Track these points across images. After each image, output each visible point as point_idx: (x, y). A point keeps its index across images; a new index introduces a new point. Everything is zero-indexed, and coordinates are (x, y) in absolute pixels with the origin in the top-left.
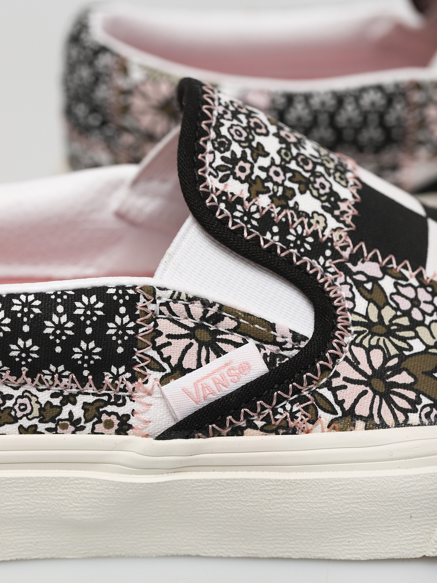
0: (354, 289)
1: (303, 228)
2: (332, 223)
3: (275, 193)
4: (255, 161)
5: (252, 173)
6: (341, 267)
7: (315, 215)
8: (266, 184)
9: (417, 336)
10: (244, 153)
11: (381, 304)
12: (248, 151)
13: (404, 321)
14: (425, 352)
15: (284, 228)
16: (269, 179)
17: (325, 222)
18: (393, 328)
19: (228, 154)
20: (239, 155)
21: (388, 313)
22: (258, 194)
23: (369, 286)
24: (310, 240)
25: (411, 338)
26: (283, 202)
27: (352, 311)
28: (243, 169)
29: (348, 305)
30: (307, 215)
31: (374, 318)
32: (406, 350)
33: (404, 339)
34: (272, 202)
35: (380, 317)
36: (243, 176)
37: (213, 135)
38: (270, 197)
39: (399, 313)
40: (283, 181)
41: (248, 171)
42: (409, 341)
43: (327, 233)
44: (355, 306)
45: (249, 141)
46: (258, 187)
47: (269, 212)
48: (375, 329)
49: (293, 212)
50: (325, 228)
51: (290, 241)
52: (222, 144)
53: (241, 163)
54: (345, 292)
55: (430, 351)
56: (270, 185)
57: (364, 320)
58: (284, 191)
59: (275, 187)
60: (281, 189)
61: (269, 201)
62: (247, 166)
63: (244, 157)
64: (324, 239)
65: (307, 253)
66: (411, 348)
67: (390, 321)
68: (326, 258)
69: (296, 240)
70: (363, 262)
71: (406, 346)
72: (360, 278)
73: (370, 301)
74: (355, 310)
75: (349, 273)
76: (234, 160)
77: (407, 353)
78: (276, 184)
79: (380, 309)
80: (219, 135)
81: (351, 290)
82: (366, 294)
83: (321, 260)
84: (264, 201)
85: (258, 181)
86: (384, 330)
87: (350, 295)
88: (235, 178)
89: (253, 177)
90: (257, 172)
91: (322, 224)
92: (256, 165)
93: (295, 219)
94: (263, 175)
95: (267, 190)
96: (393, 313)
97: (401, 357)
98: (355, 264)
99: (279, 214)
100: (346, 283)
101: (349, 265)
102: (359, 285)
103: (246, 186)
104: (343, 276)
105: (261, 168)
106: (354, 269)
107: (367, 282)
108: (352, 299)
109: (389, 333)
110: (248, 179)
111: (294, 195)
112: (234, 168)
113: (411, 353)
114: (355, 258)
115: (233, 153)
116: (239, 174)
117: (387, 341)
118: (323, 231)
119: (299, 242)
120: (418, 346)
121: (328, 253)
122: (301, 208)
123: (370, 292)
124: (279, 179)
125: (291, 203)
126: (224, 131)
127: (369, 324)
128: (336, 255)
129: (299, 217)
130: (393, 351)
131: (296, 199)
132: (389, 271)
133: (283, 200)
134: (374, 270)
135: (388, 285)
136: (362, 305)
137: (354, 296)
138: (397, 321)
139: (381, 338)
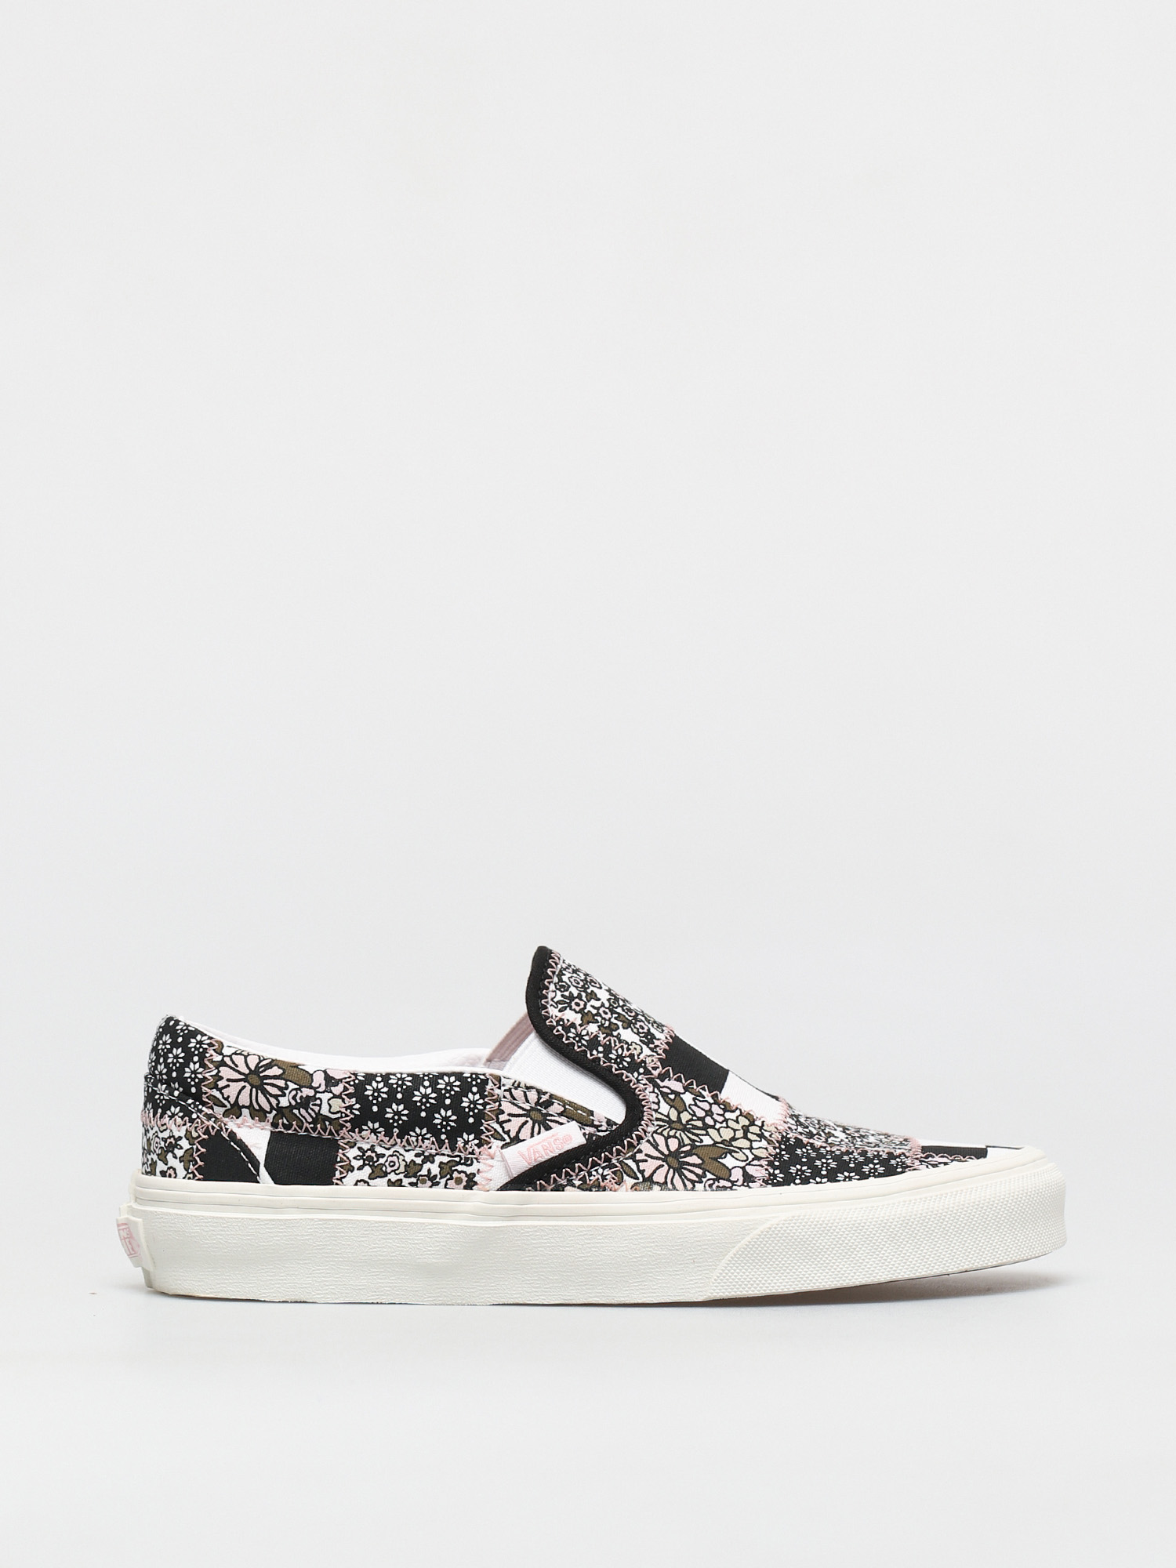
0: (660, 1097)
1: (623, 1050)
2: (646, 1051)
3: (602, 1025)
4: (589, 1002)
5: (585, 1008)
6: (651, 1080)
7: (633, 1044)
8: (596, 1018)
9: (708, 1134)
10: (580, 995)
11: (681, 1110)
12: (583, 995)
13: (699, 1123)
15: (608, 1049)
16: (598, 1015)
17: (642, 1050)
18: (688, 1126)
19: (567, 994)
20: (576, 996)
21: (685, 1117)
22: (588, 1023)
23: (672, 1097)
24: (628, 1059)
25: (703, 1135)
26: (608, 1031)
27: (656, 1111)
28: (578, 1005)
29: (655, 1107)
30: (627, 1043)
31: (674, 1118)
32: (698, 1142)
33: (697, 1135)
34: (600, 1030)
35: (679, 1117)
36: (578, 1009)
37: (556, 980)
38: (599, 1026)
39: (695, 1118)
40: (610, 1018)
41: (582, 1007)
42: (701, 1137)
43: (642, 1057)
44: (659, 1108)
45: (584, 988)
47: (596, 1037)
48: (673, 1125)
49: (615, 1039)
50: (640, 1053)
51: (612, 1059)
52: (562, 986)
53: (577, 1001)
54: (652, 1098)
55: (717, 1145)
56: (599, 1019)
57: (665, 1118)
58: (609, 1024)
59: (603, 1021)
60: (607, 1023)
61: (597, 1029)
62: (582, 1003)
63: (579, 998)
64: (639, 1060)
65: (624, 1068)
66: (702, 1141)
67: (687, 1122)
68: (639, 1074)
69: (617, 1058)
70: (669, 1080)
71: (698, 1140)
72: (665, 1090)
73: (672, 1106)
74: (659, 1111)
75: (656, 1085)
76: (571, 998)
77: (698, 1144)
78: (604, 1019)
79: (679, 1112)
80: (561, 980)
81: (657, 1097)
82: (669, 1102)
83: (636, 1074)
84: (593, 1028)
85: (590, 1014)
86: (681, 1127)
87: (656, 1101)
88: (571, 1010)
89: (586, 1011)
90: (589, 1008)
91: (639, 1051)
92: (589, 1004)
93: (617, 1044)
94: (594, 1012)
95: (597, 1022)
96: (690, 1117)
97: (693, 1147)
98: (662, 1081)
99: (604, 1038)
100: (653, 1092)
101: (658, 1081)
102: (664, 1095)
103: (580, 1016)
104: (652, 1088)
105: (593, 1007)
106: (662, 1084)
107: (671, 1094)
108: (658, 1103)
109: (685, 1129)
110: (581, 1012)
111: (618, 1028)
112: (571, 1003)
113: (702, 1144)
114: (662, 1077)
115: (571, 994)
116: (574, 1007)
117: (682, 1134)
118: (638, 1055)
119: (619, 1060)
120: (707, 1141)
121: (641, 1070)
122: (623, 1038)
123: (673, 1100)
124: (607, 1017)
125: (615, 1033)
126: (565, 979)
127: (670, 1122)
128: (647, 1072)
129: (620, 1043)
130: (687, 1141)
131: (619, 1031)
132: (690, 1090)
133: (609, 1030)
134: (678, 1087)
135: (688, 1098)
136: (664, 1108)
137: (659, 1101)
138: (693, 1122)
139: (679, 1132)
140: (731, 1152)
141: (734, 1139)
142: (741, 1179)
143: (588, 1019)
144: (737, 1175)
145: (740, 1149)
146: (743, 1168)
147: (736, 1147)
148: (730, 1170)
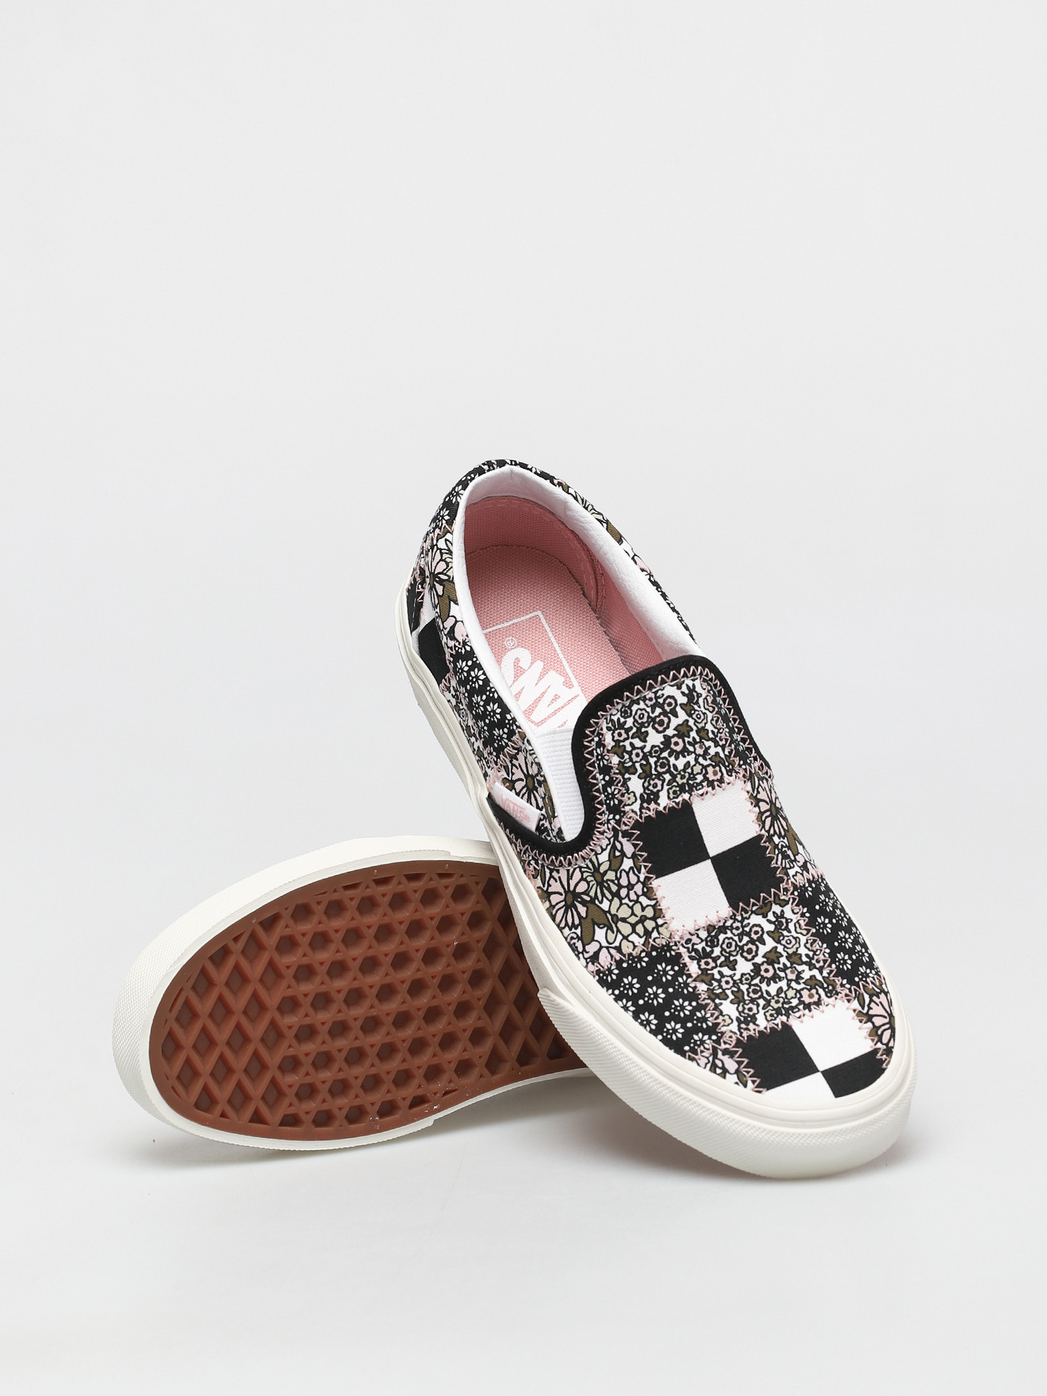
0: (609, 847)
1: (618, 793)
2: (636, 807)
3: (624, 763)
4: (632, 738)
5: (624, 741)
6: (616, 830)
7: (632, 794)
8: (625, 754)
9: (611, 901)
10: (631, 728)
11: (613, 868)
12: (634, 730)
13: (614, 888)
14: (605, 912)
15: (610, 783)
16: (630, 753)
17: (633, 803)
18: (605, 884)
19: (622, 720)
20: (626, 727)
21: (611, 875)
22: (615, 753)
23: (618, 854)
24: (616, 802)
25: (607, 899)
26: (623, 771)
27: (596, 854)
28: (620, 735)
29: (599, 850)
30: (628, 789)
31: (602, 869)
32: (598, 900)
33: (603, 895)
34: (618, 765)
35: (606, 872)
36: (616, 737)
37: (627, 703)
38: (620, 761)
39: (616, 882)
40: (636, 762)
41: (621, 739)
42: (605, 899)
43: (628, 808)
44: (600, 854)
45: (642, 725)
46: (620, 751)
47: (612, 768)
48: (596, 874)
49: (622, 780)
50: (629, 805)
51: (607, 792)
52: (626, 712)
53: (623, 731)
54: (604, 842)
55: (608, 914)
56: (627, 756)
57: (596, 865)
58: (630, 766)
59: (628, 760)
60: (630, 764)
61: (617, 763)
62: (624, 736)
63: (627, 731)
64: (623, 809)
65: (608, 805)
66: (601, 902)
67: (608, 880)
68: (614, 818)
69: (610, 794)
70: (628, 841)
71: (600, 899)
72: (618, 845)
73: (609, 860)
74: (598, 856)
75: (616, 837)
76: (621, 726)
77: (597, 902)
78: (631, 759)
79: (610, 869)
80: (630, 707)
81: (607, 845)
82: (612, 855)
83: (611, 816)
84: (615, 760)
85: (622, 748)
86: (599, 879)
87: (604, 847)
88: (612, 734)
89: (621, 744)
90: (627, 743)
91: (630, 802)
92: (630, 740)
93: (619, 785)
94: (629, 748)
95: (623, 757)
96: (614, 878)
97: (592, 900)
98: (623, 837)
99: (615, 773)
100: (609, 839)
101: (620, 834)
102: (614, 848)
103: (613, 744)
104: (611, 835)
105: (631, 744)
106: (620, 838)
107: (619, 851)
108: (603, 850)
109: (601, 884)
110: (617, 742)
111: (634, 774)
112: (617, 729)
113: (599, 904)
114: (626, 835)
115: (625, 722)
116: (616, 735)
117: (595, 886)
118: (625, 805)
119: (610, 796)
120: (605, 905)
121: (617, 817)
122: (629, 783)
123: (615, 856)
124: (635, 759)
125: (627, 776)
126: (635, 708)
127: (597, 869)
128: (619, 822)
129: (622, 786)
130: (592, 893)
131: (632, 776)
132: (636, 859)
133: (625, 770)
134: (629, 849)
135: (627, 864)
136: (604, 857)
137: (605, 849)
138: (611, 884)
139: (594, 882)
140: (610, 928)
141: (624, 920)
142: (591, 954)
143: (618, 749)
144: (592, 948)
145: (618, 930)
146: (601, 947)
147: (617, 928)
148: (593, 940)
